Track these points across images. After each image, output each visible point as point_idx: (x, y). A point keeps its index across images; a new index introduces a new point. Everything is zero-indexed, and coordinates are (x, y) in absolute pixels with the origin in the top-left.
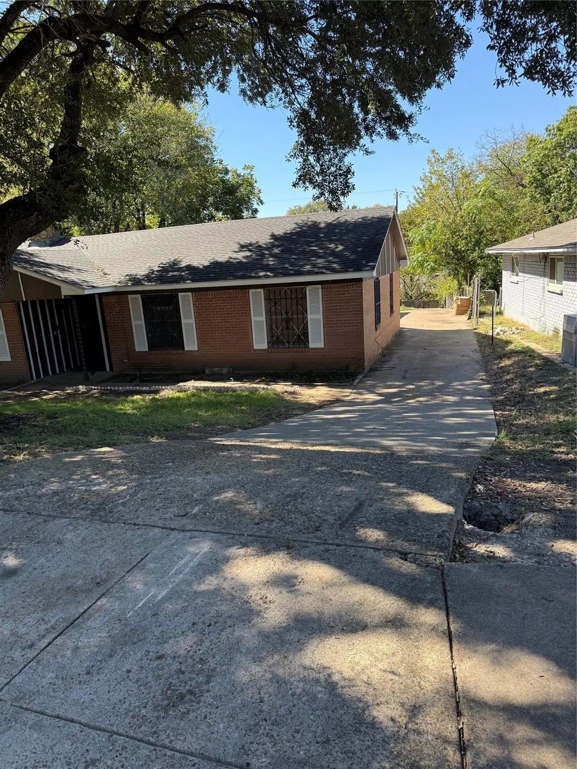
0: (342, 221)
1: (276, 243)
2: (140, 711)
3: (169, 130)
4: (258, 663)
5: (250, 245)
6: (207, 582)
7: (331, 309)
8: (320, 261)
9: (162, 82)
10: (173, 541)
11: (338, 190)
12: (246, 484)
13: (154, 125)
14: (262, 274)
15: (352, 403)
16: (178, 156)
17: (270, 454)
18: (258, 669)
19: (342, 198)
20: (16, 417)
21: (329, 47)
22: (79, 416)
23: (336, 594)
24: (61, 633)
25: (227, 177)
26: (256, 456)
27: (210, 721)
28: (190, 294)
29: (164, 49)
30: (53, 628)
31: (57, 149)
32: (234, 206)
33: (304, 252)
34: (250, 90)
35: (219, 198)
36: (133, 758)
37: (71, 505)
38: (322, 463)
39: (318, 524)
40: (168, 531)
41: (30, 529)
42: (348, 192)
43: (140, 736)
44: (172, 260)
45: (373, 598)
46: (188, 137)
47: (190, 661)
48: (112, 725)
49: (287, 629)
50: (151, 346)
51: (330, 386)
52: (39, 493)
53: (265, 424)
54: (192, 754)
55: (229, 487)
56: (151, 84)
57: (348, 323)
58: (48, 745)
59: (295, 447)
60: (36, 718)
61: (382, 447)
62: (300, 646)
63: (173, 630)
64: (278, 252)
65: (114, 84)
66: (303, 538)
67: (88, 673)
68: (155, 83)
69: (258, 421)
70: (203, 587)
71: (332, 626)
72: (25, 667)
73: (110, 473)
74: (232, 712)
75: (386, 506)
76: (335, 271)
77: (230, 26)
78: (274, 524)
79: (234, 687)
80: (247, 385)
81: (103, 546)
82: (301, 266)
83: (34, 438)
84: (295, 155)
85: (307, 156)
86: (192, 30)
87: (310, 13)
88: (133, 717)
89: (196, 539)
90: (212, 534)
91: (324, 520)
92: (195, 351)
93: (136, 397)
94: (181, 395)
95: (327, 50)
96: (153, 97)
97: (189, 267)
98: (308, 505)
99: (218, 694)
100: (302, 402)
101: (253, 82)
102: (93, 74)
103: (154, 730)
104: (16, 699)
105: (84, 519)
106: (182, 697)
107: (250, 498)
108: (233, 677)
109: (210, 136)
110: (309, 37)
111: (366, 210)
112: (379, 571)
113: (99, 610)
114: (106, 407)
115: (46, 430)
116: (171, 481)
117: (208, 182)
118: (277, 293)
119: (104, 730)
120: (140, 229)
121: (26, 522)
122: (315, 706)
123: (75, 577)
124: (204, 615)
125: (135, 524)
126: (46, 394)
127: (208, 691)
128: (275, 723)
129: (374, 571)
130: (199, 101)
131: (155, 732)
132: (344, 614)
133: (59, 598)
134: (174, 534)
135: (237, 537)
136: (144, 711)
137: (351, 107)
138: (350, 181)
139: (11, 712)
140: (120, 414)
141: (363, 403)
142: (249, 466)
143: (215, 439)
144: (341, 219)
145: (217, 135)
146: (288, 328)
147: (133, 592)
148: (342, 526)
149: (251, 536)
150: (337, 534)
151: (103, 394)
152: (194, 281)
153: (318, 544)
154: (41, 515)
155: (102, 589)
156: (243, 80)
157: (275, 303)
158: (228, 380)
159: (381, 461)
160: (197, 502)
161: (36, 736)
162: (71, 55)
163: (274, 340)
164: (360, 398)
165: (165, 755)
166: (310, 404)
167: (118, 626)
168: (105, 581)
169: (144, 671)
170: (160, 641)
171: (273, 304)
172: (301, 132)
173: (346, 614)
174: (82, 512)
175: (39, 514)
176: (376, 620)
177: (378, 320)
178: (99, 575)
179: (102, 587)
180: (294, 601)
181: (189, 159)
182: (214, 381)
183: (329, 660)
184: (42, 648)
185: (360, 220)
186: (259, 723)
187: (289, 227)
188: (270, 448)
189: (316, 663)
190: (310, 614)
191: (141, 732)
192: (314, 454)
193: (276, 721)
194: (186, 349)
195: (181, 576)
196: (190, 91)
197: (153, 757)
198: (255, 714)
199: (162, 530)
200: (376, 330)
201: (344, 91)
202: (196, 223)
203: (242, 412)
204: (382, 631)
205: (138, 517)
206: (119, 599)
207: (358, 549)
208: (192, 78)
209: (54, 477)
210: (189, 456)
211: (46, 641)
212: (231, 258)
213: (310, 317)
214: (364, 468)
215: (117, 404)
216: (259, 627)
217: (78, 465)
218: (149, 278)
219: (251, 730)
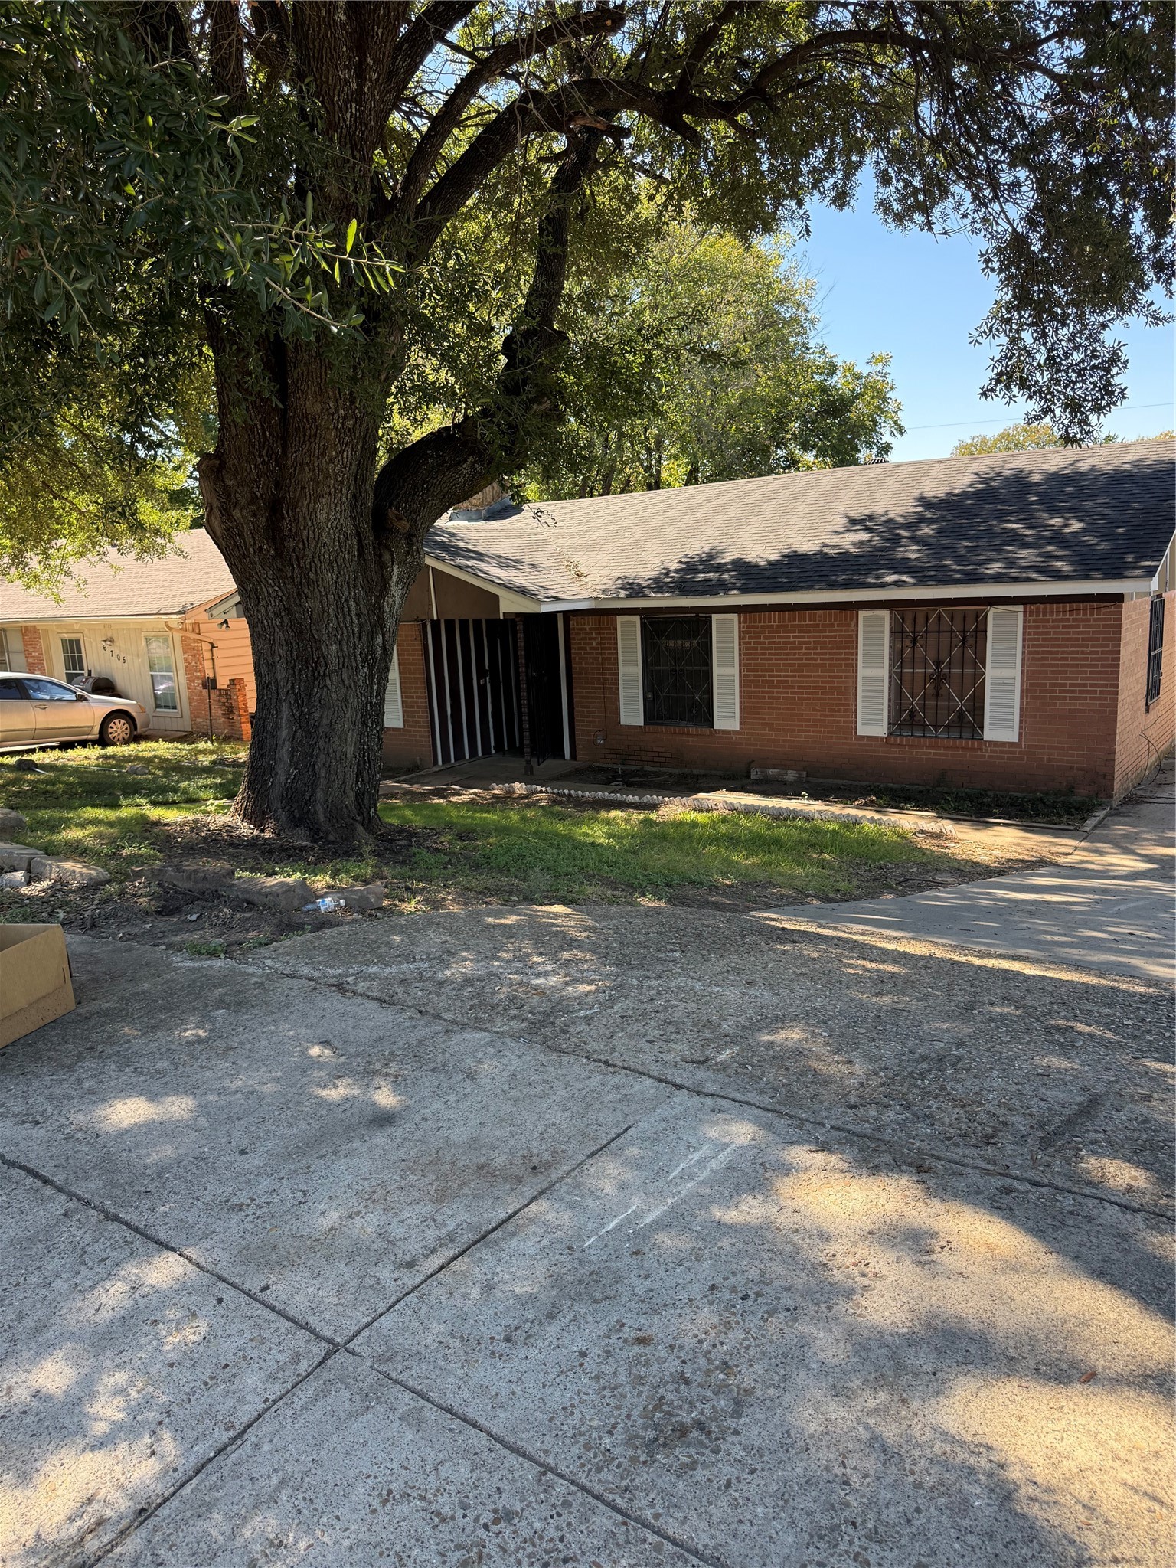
0: (1082, 469)
1: (929, 515)
2: (600, 1438)
3: (724, 291)
4: (843, 1399)
5: (871, 518)
6: (743, 1207)
7: (1043, 659)
8: (1025, 553)
9: (722, 198)
10: (678, 1110)
11: (1085, 400)
12: (832, 1018)
13: (696, 283)
14: (889, 579)
15: (1075, 871)
16: (738, 340)
17: (884, 962)
18: (842, 1412)
19: (1093, 418)
20: (406, 831)
21: (1084, 96)
22: (513, 839)
23: (1026, 1289)
24: (464, 1251)
25: (832, 381)
26: (853, 962)
27: (736, 1494)
28: (735, 617)
29: (731, 132)
30: (451, 1237)
31: (518, 338)
32: (840, 440)
33: (990, 534)
34: (899, 201)
35: (813, 423)
36: (583, 1528)
37: (493, 1008)
38: (1005, 999)
39: (990, 1131)
40: (670, 1089)
41: (421, 1042)
42: (1108, 405)
43: (598, 1488)
44: (706, 549)
45: (1112, 1316)
46: (760, 304)
47: (702, 1362)
48: (546, 1452)
49: (911, 1341)
50: (651, 716)
51: (1026, 828)
52: (440, 976)
53: (871, 895)
54: (696, 1553)
55: (795, 1018)
56: (700, 203)
57: (1081, 692)
58: (429, 1459)
59: (940, 953)
60: (413, 1404)
61: (1149, 981)
62: (937, 1384)
63: (672, 1292)
64: (931, 533)
65: (629, 208)
66: (957, 1154)
67: (508, 1339)
68: (708, 201)
69: (857, 888)
70: (732, 1216)
71: (1012, 1358)
72: (398, 1301)
73: (566, 955)
74: (783, 1490)
75: (1155, 1116)
76: (1058, 576)
77: (868, 73)
78: (890, 1116)
79: (789, 1436)
80: (837, 809)
81: (547, 1096)
82: (980, 564)
83: (435, 873)
84: (991, 331)
85: (1018, 332)
86: (791, 89)
87: (1047, 28)
88: (587, 1447)
89: (725, 1116)
90: (757, 1111)
91: (1005, 1124)
92: (734, 732)
93: (615, 814)
94: (700, 817)
95: (1080, 104)
96: (700, 227)
97: (738, 565)
98: (968, 1084)
99: (756, 1444)
100: (959, 857)
101: (907, 184)
102: (592, 193)
103: (625, 1483)
104: (379, 1358)
105: (515, 1038)
106: (682, 1431)
107: (839, 1051)
108: (789, 1417)
109: (805, 299)
110: (1040, 78)
111: (1142, 444)
112: (1130, 1258)
113: (532, 1220)
114: (560, 827)
115: (454, 860)
116: (679, 988)
117: (792, 392)
118: (921, 619)
119: (531, 1459)
120: (650, 488)
121: (414, 1027)
122: (965, 1523)
123: (494, 1148)
124: (734, 1274)
125: (607, 1063)
126: (457, 793)
127: (736, 1433)
128: (873, 1536)
129: (1119, 1255)
130: (789, 229)
131: (626, 1490)
132: (1042, 1337)
133: (463, 1184)
134: (681, 1096)
135: (808, 1126)
136: (607, 1441)
137: (1125, 221)
138: (1116, 380)
139: (370, 1380)
140: (584, 844)
141: (1103, 874)
142: (839, 982)
143: (766, 915)
144: (1080, 464)
145: (819, 296)
146: (937, 695)
147: (598, 1198)
148: (1046, 1143)
149: (838, 1129)
150: (1034, 1160)
151: (555, 802)
152: (745, 590)
153: (987, 1172)
154: (440, 1018)
155: (540, 1181)
156: (885, 180)
157: (914, 641)
158: (797, 795)
159: (1146, 1011)
160: (729, 1039)
161: (411, 1437)
162: (555, 158)
163: (904, 719)
164: (1097, 862)
165: (644, 1541)
166: (975, 864)
167: (565, 1258)
168: (548, 1166)
169: (611, 1360)
170: (645, 1307)
171: (908, 642)
172: (1007, 282)
173: (1047, 1337)
174: (513, 1023)
175: (438, 1016)
176: (1118, 1367)
177: (1153, 689)
178: (536, 1151)
179: (541, 1177)
180: (928, 1284)
181: (758, 347)
182: (766, 794)
183: (1003, 1431)
184: (429, 1272)
185: (1127, 466)
186: (839, 1526)
187: (960, 480)
188: (884, 951)
189: (972, 1431)
190: (962, 1320)
191: (600, 1481)
192: (984, 975)
193: (876, 1533)
194: (716, 727)
195: (691, 1184)
196: (775, 213)
197: (621, 1538)
198: (832, 1506)
199: (657, 1084)
200: (1147, 711)
201: (1112, 187)
202: (760, 475)
203: (823, 864)
204: (1132, 1394)
205: (613, 1050)
206: (572, 1206)
207: (1080, 1199)
208: (782, 186)
209: (467, 950)
210: (714, 942)
211: (436, 1261)
212: (825, 545)
213: (991, 673)
214: (1103, 1020)
215: (578, 824)
216: (849, 1324)
217: (509, 932)
218: (658, 584)
219: (821, 1537)
